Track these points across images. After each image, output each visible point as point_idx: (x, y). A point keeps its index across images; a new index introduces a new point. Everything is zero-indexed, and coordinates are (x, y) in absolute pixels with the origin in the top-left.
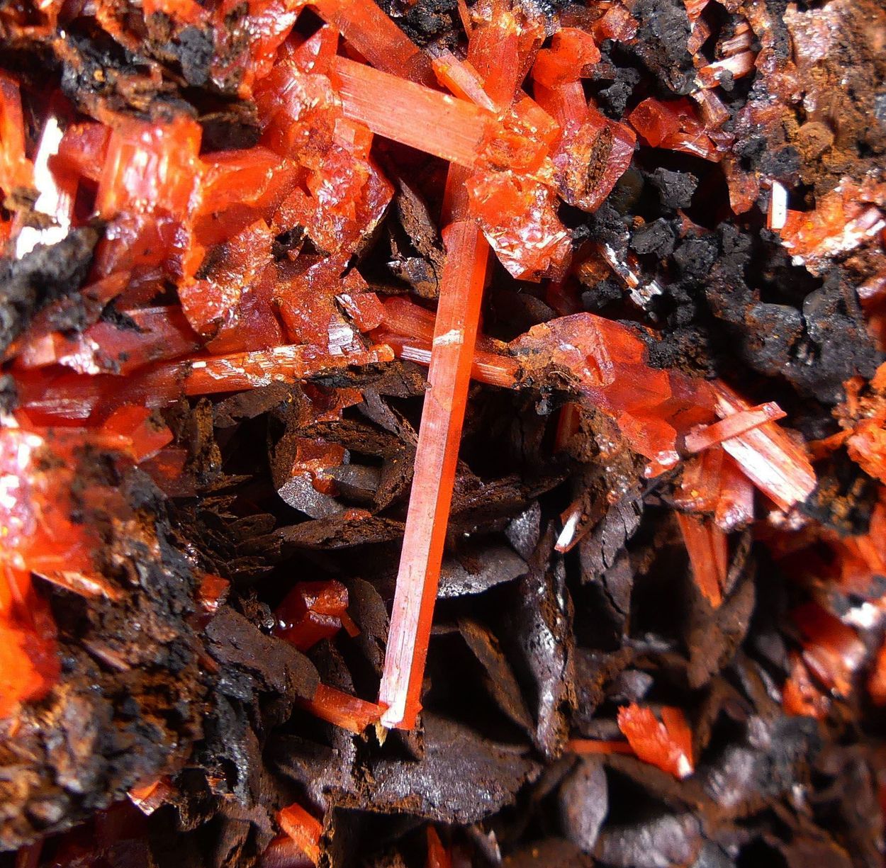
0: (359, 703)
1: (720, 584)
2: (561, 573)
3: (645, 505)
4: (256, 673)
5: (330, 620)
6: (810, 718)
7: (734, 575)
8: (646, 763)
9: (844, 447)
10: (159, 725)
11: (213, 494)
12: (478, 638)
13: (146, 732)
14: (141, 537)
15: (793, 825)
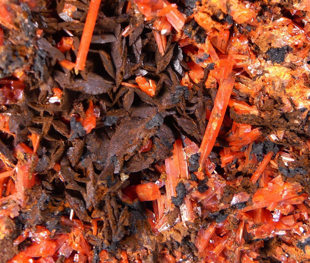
0: (71, 63)
1: (164, 50)
2: (124, 42)
3: (144, 27)
4: (48, 53)
5: (68, 45)
6: (186, 86)
7: (167, 47)
8: (143, 91)
9: (194, 18)
10: (23, 59)
11: (43, 13)
12: (103, 54)
13: (19, 59)
14: (24, 18)
15: (180, 113)
